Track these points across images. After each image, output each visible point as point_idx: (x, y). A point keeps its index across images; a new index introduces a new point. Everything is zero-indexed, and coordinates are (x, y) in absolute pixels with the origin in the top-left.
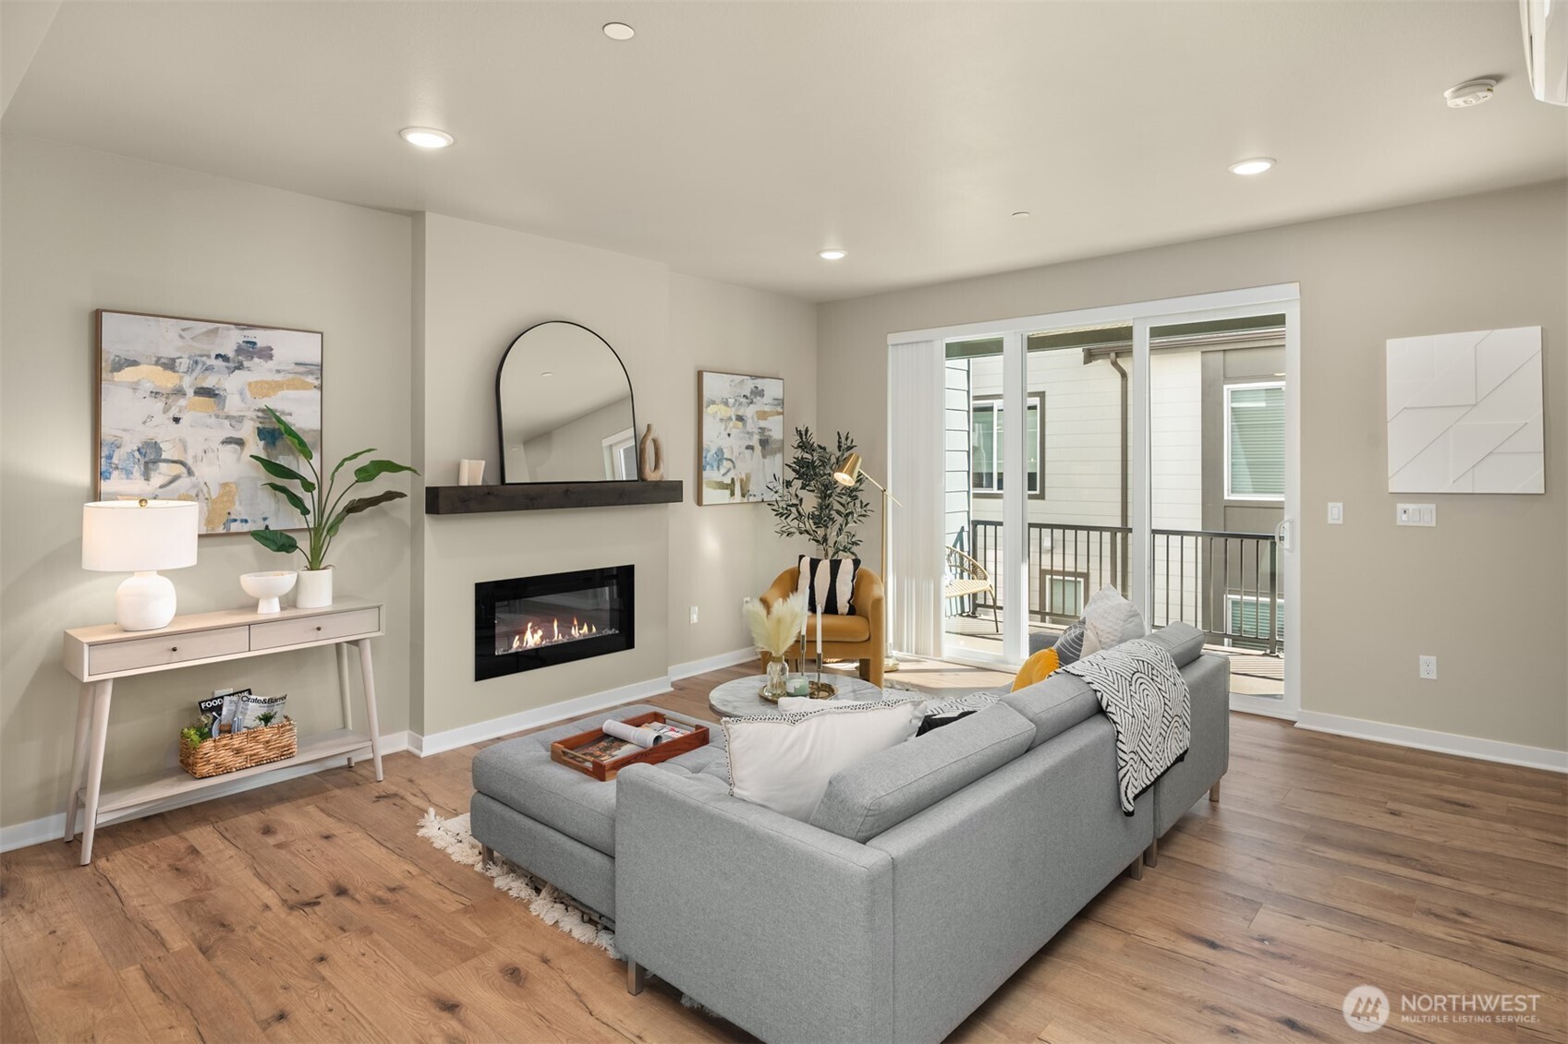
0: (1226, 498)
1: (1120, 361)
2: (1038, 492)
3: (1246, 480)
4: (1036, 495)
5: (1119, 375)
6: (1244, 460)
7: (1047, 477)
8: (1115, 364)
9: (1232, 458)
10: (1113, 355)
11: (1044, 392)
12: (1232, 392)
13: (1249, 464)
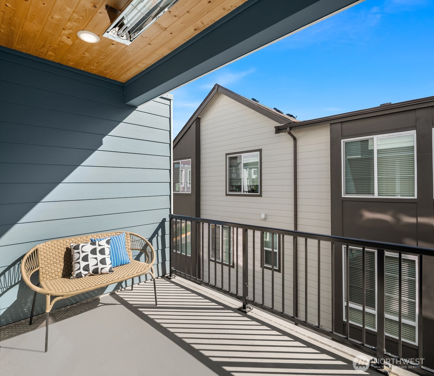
0: (343, 196)
1: (292, 132)
2: (259, 194)
3: (353, 188)
4: (258, 195)
5: (293, 139)
6: (351, 177)
7: (263, 187)
8: (290, 133)
9: (346, 177)
10: (288, 129)
11: (261, 149)
12: (345, 143)
13: (354, 179)
